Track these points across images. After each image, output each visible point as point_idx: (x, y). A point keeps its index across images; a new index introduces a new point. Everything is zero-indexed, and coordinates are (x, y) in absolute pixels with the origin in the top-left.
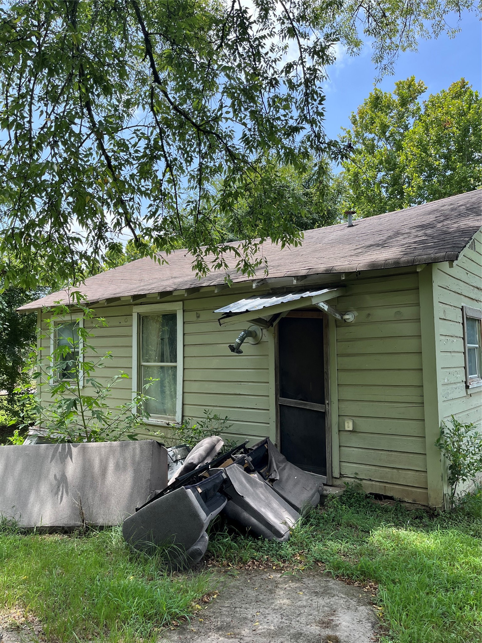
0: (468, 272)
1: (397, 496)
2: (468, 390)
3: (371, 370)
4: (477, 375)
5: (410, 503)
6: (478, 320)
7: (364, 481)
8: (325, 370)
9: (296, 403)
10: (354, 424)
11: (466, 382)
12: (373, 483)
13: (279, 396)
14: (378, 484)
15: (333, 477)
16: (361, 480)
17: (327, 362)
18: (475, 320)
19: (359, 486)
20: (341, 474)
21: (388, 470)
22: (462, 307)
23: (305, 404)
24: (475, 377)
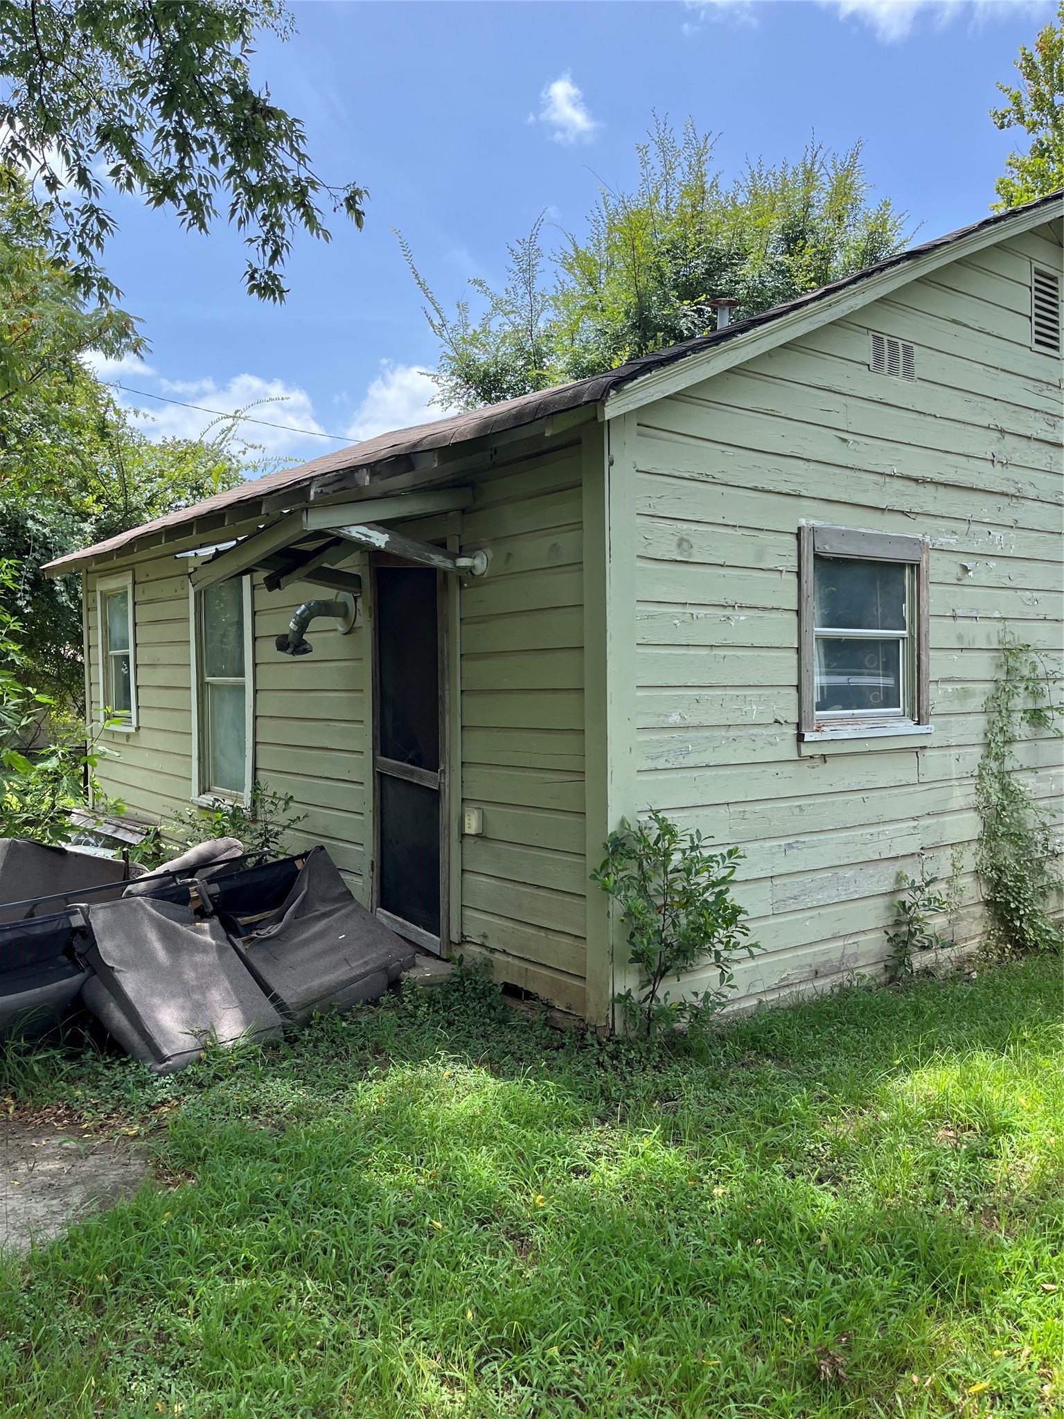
0: (843, 436)
1: (544, 994)
2: (803, 746)
3: (511, 691)
4: (900, 710)
5: (561, 1011)
6: (912, 565)
7: (497, 955)
8: (440, 693)
9: (399, 769)
10: (484, 820)
11: (799, 725)
12: (510, 959)
13: (378, 752)
14: (517, 962)
15: (451, 942)
16: (493, 950)
17: (443, 673)
18: (900, 566)
19: (488, 965)
20: (463, 936)
21: (531, 931)
22: (799, 529)
23: (412, 773)
24: (895, 716)
